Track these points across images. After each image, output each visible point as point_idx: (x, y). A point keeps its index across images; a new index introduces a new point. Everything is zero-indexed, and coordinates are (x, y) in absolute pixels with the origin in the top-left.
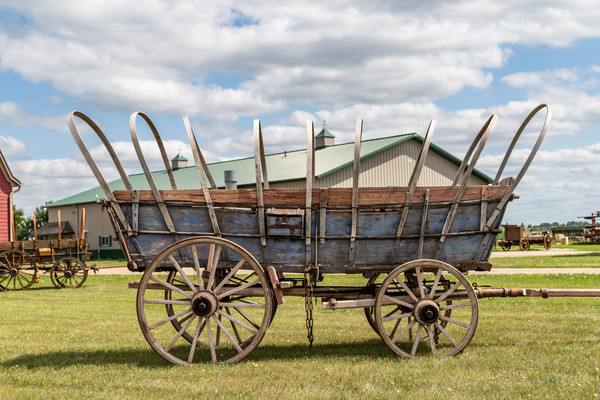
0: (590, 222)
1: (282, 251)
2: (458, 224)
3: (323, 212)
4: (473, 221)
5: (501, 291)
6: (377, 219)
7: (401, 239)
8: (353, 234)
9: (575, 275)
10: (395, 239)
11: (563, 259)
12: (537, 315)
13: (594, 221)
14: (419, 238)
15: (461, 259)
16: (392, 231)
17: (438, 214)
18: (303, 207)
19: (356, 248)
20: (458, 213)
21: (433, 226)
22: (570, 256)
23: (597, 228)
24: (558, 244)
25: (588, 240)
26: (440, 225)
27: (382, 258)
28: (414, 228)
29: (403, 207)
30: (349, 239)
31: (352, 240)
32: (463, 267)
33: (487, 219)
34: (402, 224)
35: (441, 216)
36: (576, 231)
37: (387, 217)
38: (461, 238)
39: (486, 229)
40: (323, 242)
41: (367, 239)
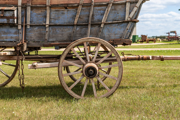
0: (168, 34)
1: (5, 33)
2: (112, 17)
3: (29, 9)
4: (121, 14)
5: (137, 57)
6: (63, 13)
7: (77, 25)
8: (48, 23)
9: (166, 50)
10: (73, 25)
11: (161, 45)
12: (154, 67)
13: (169, 34)
14: (87, 25)
15: (113, 38)
16: (71, 21)
17: (100, 10)
18: (16, 5)
19: (50, 31)
20: (112, 10)
21: (96, 18)
22: (162, 45)
23: (170, 37)
24: (158, 41)
25: (167, 40)
26: (101, 17)
27: (65, 37)
28: (85, 18)
29: (78, 6)
30: (45, 26)
31: (47, 26)
32: (114, 43)
33: (130, 13)
34: (78, 16)
35: (102, 12)
36: (163, 37)
37: (69, 12)
38: (114, 25)
39: (129, 19)
40: (29, 27)
41: (56, 25)
